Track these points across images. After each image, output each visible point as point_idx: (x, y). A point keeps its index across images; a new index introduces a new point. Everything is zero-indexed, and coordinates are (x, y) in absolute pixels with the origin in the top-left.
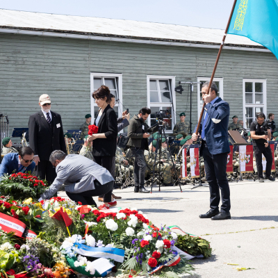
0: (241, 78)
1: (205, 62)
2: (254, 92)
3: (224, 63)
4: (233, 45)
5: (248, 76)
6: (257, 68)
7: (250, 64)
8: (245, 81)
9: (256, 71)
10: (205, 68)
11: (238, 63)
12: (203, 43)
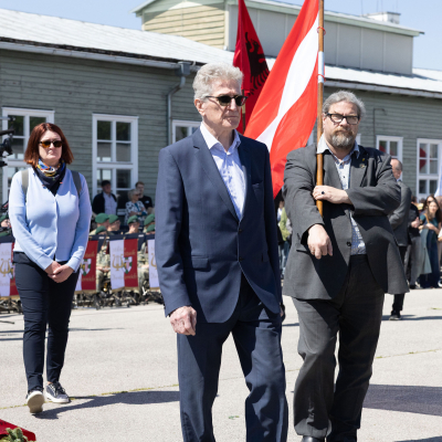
0: (89, 112)
1: (19, 78)
2: (114, 140)
3: (57, 82)
4: (73, 48)
5: (104, 108)
6: (121, 94)
7: (107, 87)
8: (96, 118)
9: (118, 99)
10: (18, 89)
11: (83, 83)
12: (14, 41)
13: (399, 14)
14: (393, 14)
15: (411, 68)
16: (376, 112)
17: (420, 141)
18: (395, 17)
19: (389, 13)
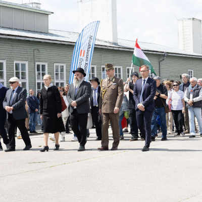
13: (40, 4)
14: (37, 4)
15: (48, 29)
16: (35, 51)
17: (55, 64)
18: (38, 5)
19: (35, 3)
